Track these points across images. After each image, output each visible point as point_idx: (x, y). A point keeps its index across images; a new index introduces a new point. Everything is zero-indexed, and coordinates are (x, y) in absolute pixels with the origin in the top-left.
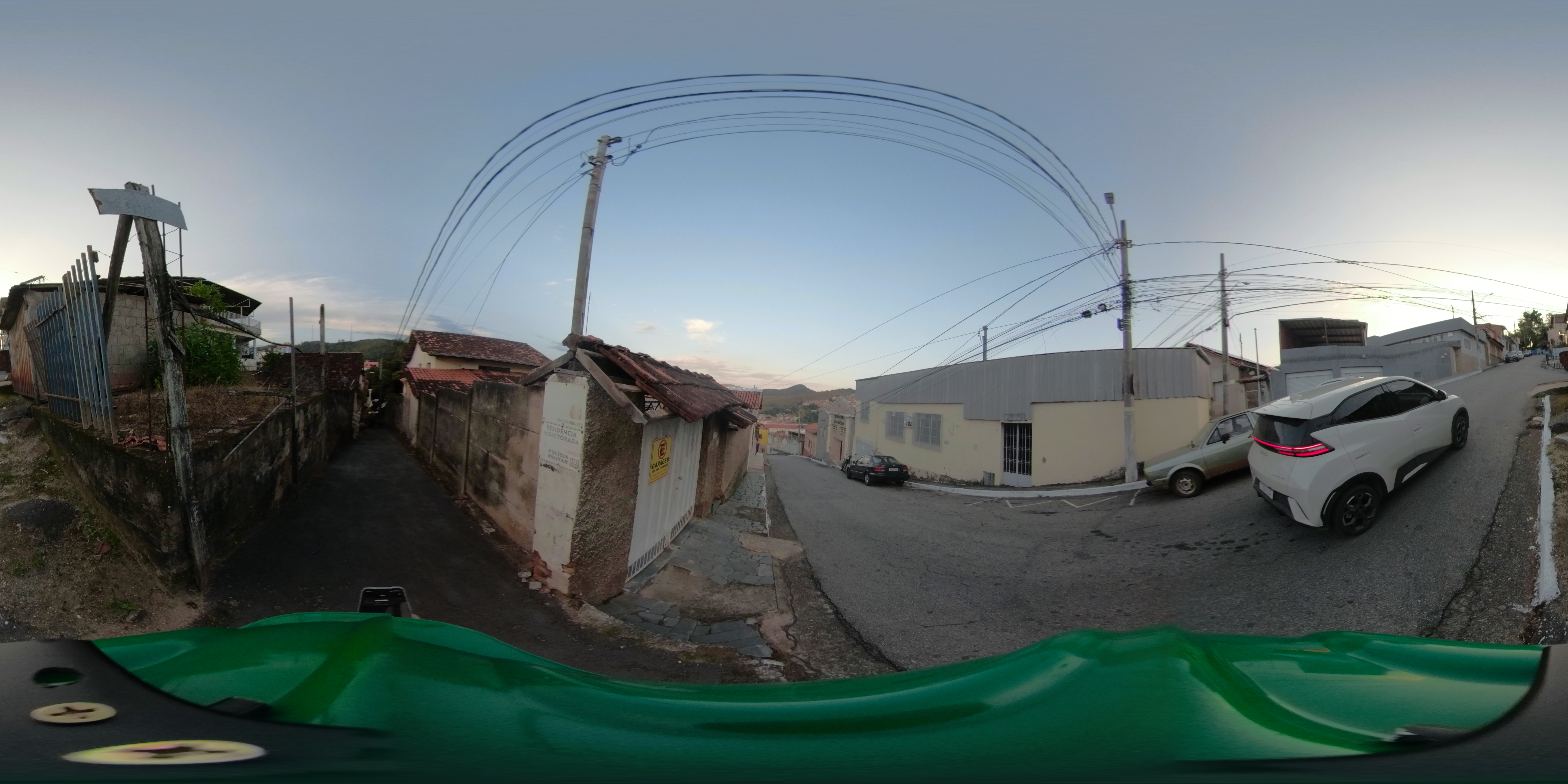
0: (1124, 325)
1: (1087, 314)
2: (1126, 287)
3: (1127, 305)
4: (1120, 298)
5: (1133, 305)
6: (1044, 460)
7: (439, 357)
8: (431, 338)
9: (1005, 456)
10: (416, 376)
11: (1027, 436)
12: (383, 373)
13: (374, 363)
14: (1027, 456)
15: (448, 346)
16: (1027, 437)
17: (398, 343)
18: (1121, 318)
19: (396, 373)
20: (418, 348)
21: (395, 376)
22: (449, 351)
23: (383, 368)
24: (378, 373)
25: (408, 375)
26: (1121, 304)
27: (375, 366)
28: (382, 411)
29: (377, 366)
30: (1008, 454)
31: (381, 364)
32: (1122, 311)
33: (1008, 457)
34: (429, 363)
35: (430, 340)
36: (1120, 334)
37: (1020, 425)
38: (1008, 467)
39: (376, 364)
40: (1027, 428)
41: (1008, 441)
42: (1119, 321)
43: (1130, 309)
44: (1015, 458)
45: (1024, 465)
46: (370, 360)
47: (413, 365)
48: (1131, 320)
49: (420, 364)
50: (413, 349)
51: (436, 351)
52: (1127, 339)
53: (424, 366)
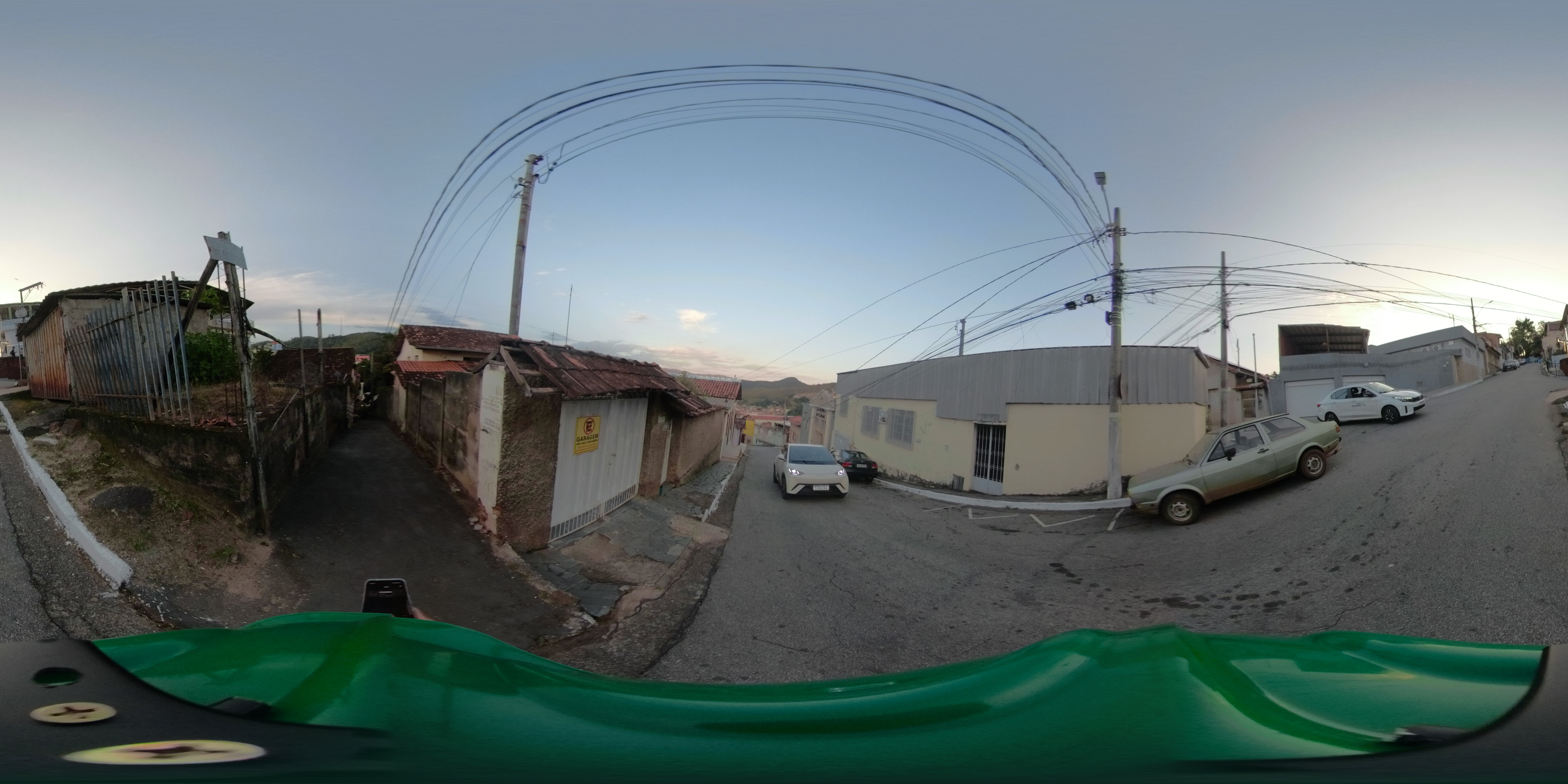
0: (1112, 318)
1: (1071, 306)
2: (1117, 277)
3: (1117, 296)
4: (1110, 289)
5: (1124, 296)
6: (1017, 467)
7: (425, 350)
8: (418, 332)
9: (976, 460)
10: (404, 368)
11: (1001, 439)
12: (374, 366)
13: (365, 357)
14: (999, 461)
15: (434, 339)
16: (1001, 441)
17: (388, 337)
18: (1110, 311)
19: (387, 366)
20: (406, 342)
21: (385, 369)
22: (435, 344)
23: (374, 361)
24: (369, 366)
25: (397, 368)
26: (1111, 295)
27: (366, 359)
28: (375, 404)
29: (368, 359)
30: (980, 457)
31: (372, 358)
32: (1111, 303)
33: (980, 461)
34: (417, 356)
35: (417, 334)
36: (1108, 329)
37: (995, 427)
38: (979, 472)
39: (367, 357)
40: (1001, 430)
41: (981, 443)
42: (1108, 314)
43: (1121, 301)
44: (987, 462)
45: (995, 471)
46: (362, 353)
47: (402, 357)
48: (1122, 313)
49: (409, 357)
50: (402, 343)
51: (423, 345)
52: (1116, 335)
53: (413, 359)
